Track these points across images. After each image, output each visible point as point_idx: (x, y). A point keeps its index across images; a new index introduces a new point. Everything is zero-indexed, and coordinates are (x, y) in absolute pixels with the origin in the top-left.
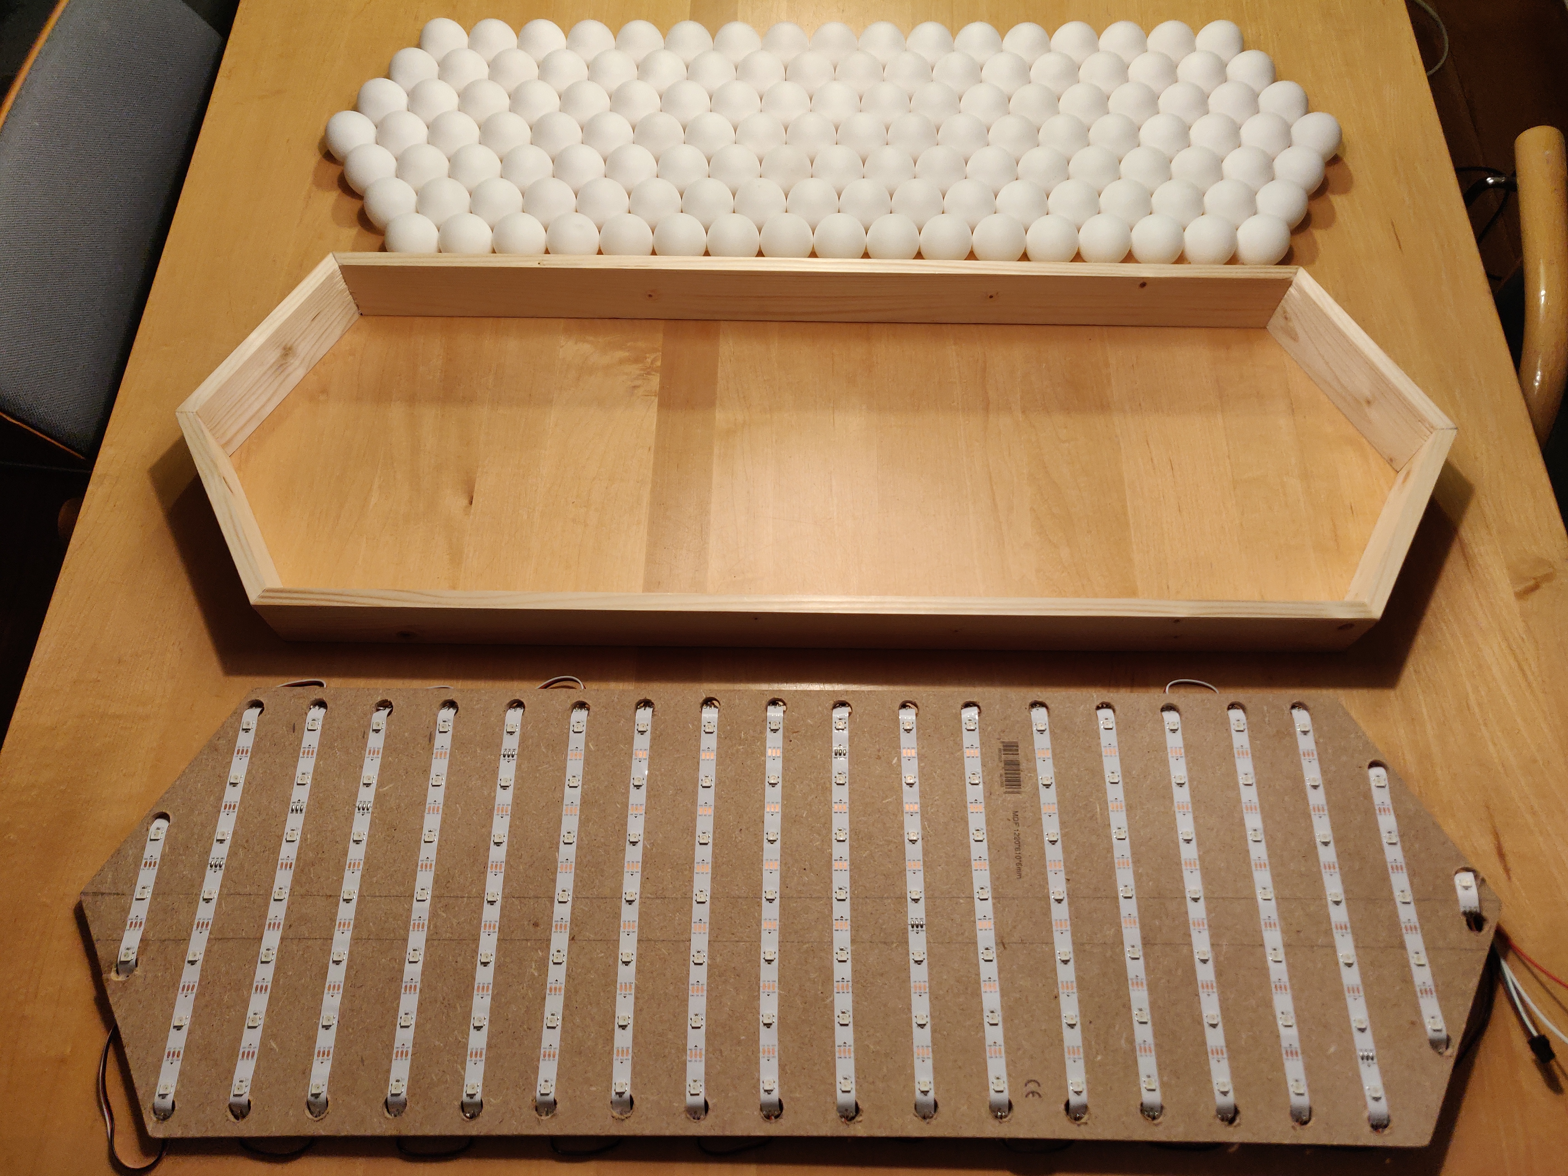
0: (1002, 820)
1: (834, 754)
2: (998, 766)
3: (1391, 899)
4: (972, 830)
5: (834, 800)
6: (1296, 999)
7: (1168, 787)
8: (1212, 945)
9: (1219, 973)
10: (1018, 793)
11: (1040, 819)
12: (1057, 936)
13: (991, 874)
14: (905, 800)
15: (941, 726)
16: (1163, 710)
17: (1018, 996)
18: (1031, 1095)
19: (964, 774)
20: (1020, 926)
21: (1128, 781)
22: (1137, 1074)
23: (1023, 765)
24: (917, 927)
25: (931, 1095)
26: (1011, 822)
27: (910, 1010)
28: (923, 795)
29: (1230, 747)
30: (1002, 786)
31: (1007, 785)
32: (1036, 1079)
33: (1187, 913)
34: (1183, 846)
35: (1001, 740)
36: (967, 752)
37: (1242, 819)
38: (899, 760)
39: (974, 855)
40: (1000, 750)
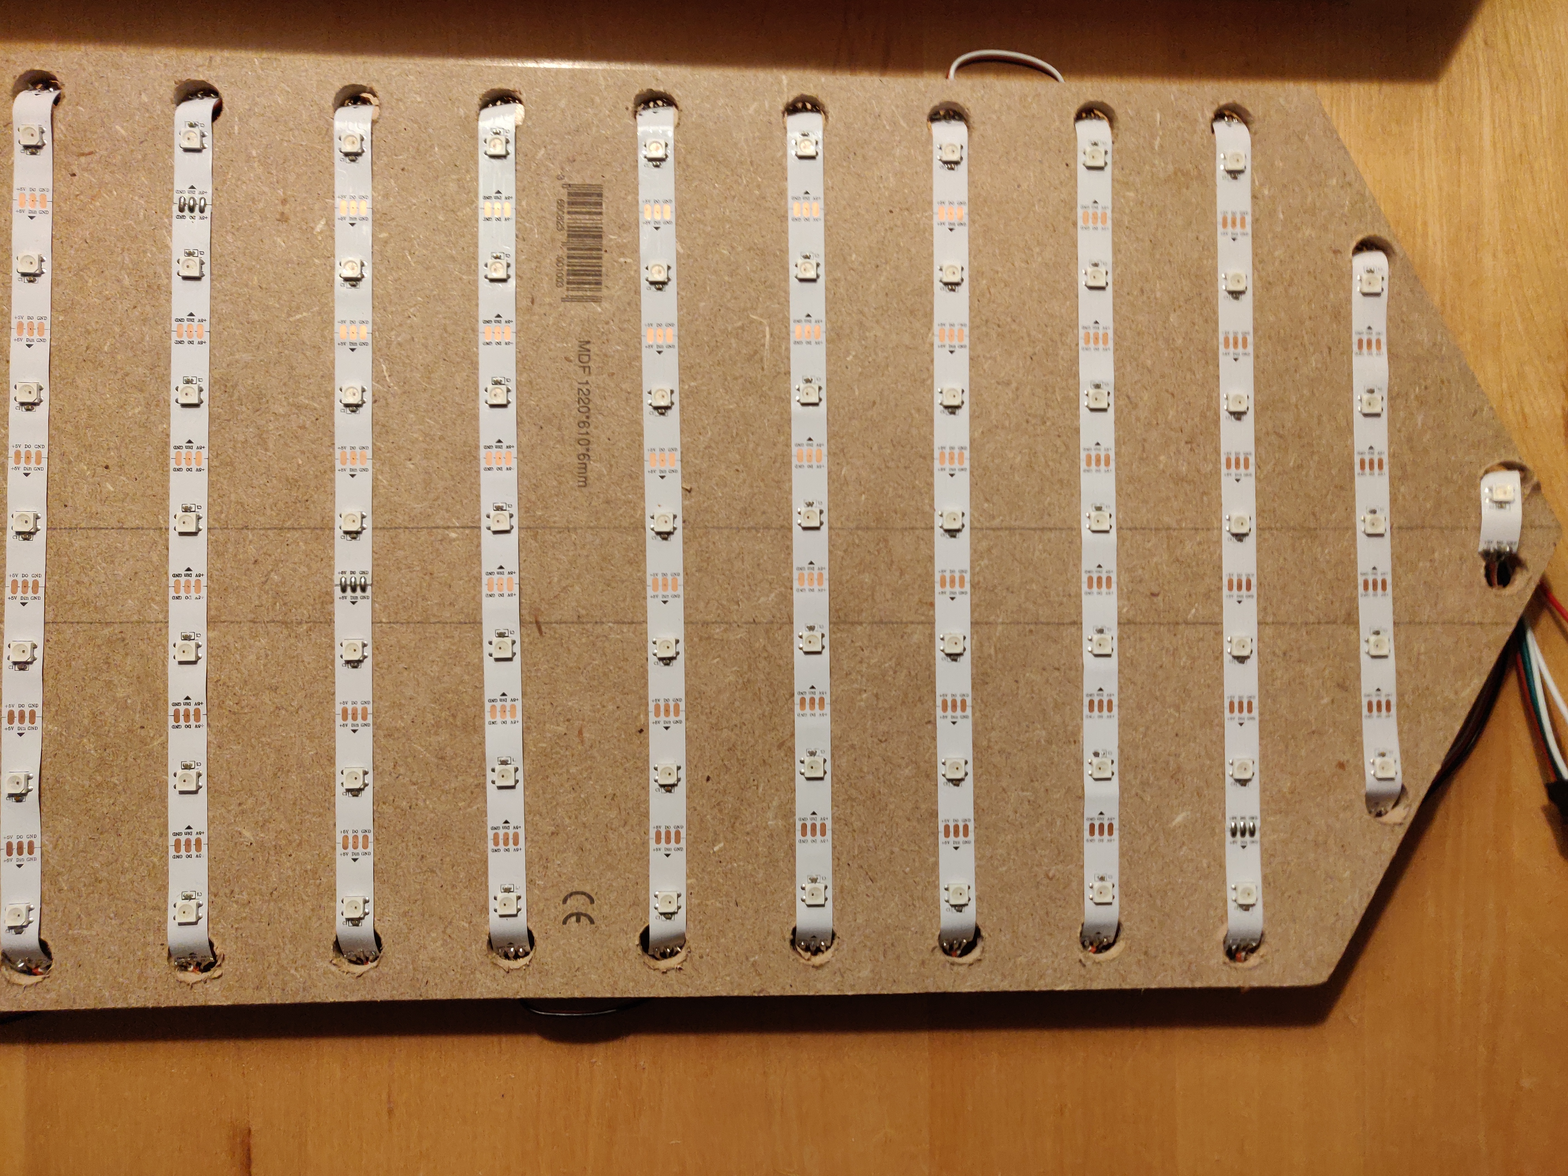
0: (554, 360)
1: (175, 208)
2: (553, 240)
3: (1347, 527)
4: (485, 381)
5: (175, 315)
6: (1124, 724)
7: (925, 292)
8: (974, 624)
9: (979, 681)
10: (596, 300)
11: (639, 358)
12: (653, 606)
13: (521, 475)
14: (339, 315)
15: (432, 147)
16: (934, 117)
17: (561, 729)
18: (574, 919)
19: (475, 257)
20: (577, 588)
21: (838, 274)
22: (792, 876)
23: (611, 238)
24: (354, 590)
25: (367, 927)
26: (573, 367)
27: (331, 760)
28: (379, 303)
29: (1071, 204)
30: (559, 284)
31: (568, 283)
32: (587, 889)
33: (931, 558)
34: (940, 417)
35: (566, 180)
36: (486, 208)
37: (1075, 361)
38: (330, 224)
39: (486, 437)
40: (560, 203)
